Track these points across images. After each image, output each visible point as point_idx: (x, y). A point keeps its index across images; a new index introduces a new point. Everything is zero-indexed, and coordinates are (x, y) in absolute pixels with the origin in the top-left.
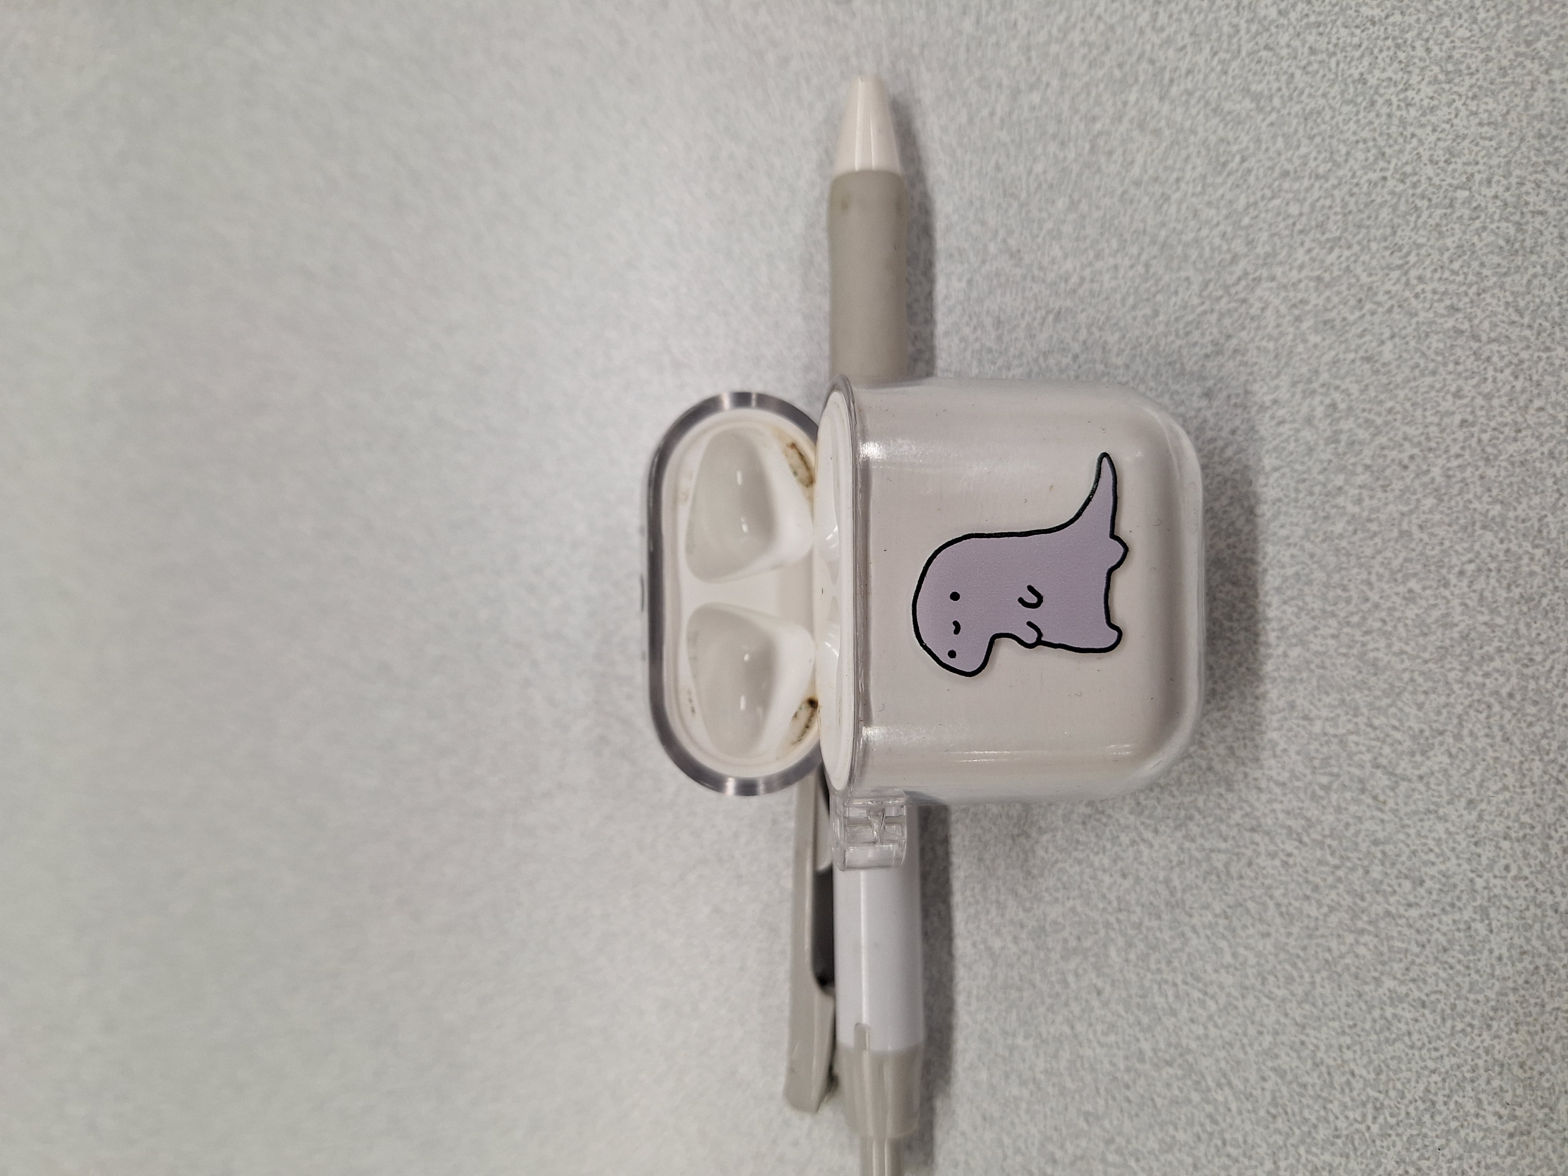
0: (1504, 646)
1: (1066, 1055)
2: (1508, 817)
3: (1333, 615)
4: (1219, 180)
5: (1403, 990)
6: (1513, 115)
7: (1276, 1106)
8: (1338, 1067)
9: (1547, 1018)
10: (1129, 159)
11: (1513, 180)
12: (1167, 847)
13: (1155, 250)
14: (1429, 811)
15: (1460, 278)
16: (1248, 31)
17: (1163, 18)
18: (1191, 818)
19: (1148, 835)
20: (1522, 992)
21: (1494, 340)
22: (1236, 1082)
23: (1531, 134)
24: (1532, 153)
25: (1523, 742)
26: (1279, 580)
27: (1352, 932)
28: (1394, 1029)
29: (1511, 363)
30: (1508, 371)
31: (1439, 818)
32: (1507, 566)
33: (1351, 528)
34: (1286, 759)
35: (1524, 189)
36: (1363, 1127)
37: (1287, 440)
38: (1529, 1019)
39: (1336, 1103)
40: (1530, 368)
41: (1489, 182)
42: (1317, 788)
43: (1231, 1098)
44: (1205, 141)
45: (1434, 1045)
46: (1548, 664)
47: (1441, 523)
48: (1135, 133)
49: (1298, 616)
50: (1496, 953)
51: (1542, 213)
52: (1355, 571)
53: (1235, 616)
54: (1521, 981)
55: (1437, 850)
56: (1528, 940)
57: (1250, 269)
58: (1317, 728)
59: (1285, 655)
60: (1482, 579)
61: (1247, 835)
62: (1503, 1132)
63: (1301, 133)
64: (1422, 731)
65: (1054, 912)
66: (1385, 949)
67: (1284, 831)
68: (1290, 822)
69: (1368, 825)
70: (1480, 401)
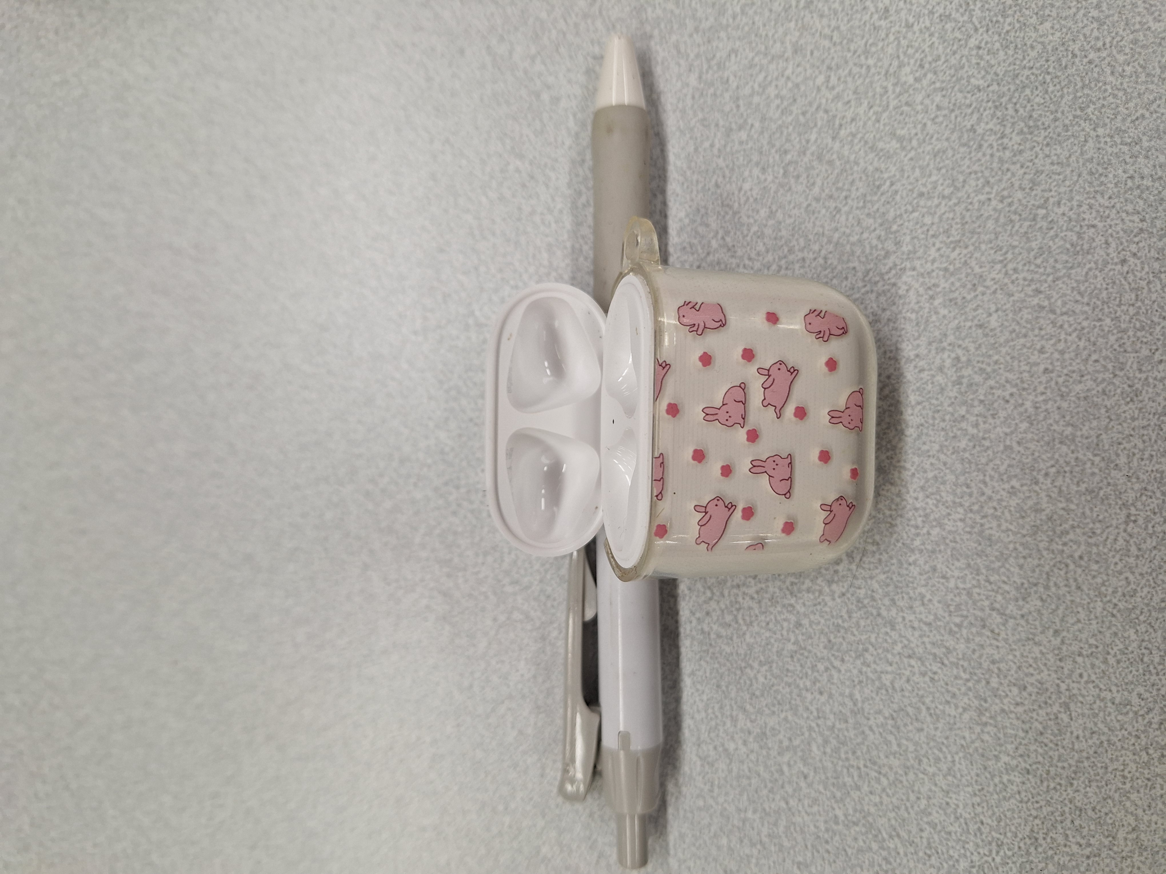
0: (1076, 524)
1: (783, 823)
2: (1081, 641)
3: (961, 505)
4: (875, 198)
5: (1014, 763)
6: (1073, 158)
7: (930, 848)
8: (972, 818)
9: (1109, 776)
10: (812, 181)
11: (1075, 203)
12: (850, 671)
13: (831, 248)
14: (1028, 639)
15: (1041, 270)
16: (894, 92)
17: (834, 80)
18: (866, 650)
19: (837, 663)
20: (1093, 759)
21: (1065, 313)
22: (903, 834)
23: (1085, 172)
24: (1087, 185)
25: (1089, 589)
26: (923, 481)
27: (978, 724)
28: (1008, 790)
29: (1076, 329)
30: (1074, 335)
31: (1035, 643)
32: (1077, 469)
33: (971, 444)
34: (931, 606)
35: (1081, 209)
36: (990, 859)
37: (926, 383)
38: (1098, 778)
39: (971, 844)
40: (1089, 333)
41: (1059, 203)
42: (952, 626)
43: (899, 845)
44: (865, 170)
45: (1036, 799)
46: (1104, 536)
47: (1032, 440)
48: (815, 163)
49: (937, 507)
50: (1075, 734)
51: (1093, 226)
52: (975, 473)
53: (893, 507)
54: (1091, 752)
55: (1034, 665)
56: (1096, 724)
57: (898, 262)
58: (952, 584)
59: (929, 533)
60: (1060, 478)
61: (906, 660)
62: (1082, 855)
63: (932, 166)
64: (1022, 584)
65: (772, 722)
66: (1001, 736)
67: (931, 657)
68: (935, 650)
69: (989, 650)
70: (1056, 355)
